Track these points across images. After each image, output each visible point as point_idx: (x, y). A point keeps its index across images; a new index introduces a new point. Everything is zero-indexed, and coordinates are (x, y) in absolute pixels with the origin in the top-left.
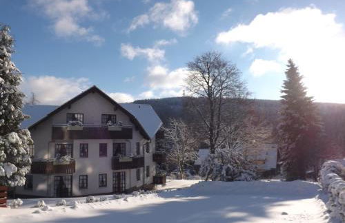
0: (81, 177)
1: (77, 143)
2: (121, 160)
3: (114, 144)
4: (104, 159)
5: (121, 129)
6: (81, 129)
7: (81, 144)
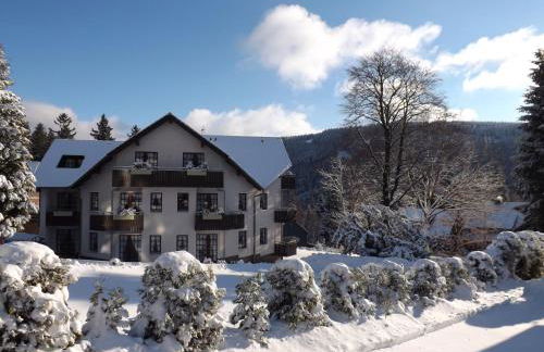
0: (153, 239)
1: (146, 192)
2: (205, 218)
3: (199, 195)
4: (183, 214)
5: (204, 174)
6: (149, 172)
7: (152, 194)
